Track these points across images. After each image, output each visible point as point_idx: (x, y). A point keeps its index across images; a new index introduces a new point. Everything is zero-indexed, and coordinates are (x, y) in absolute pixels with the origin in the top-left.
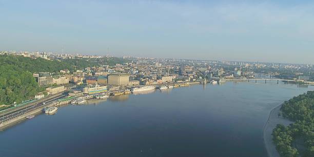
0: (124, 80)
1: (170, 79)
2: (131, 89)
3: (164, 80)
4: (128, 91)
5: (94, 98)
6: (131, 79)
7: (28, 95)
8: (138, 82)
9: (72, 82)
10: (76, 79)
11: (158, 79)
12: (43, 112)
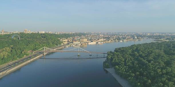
0: (85, 40)
1: (102, 40)
2: (88, 43)
3: (100, 40)
4: (87, 44)
5: (77, 45)
6: (88, 40)
7: (60, 44)
8: (90, 41)
9: (68, 41)
10: (69, 40)
11: (98, 40)
12: (65, 47)
